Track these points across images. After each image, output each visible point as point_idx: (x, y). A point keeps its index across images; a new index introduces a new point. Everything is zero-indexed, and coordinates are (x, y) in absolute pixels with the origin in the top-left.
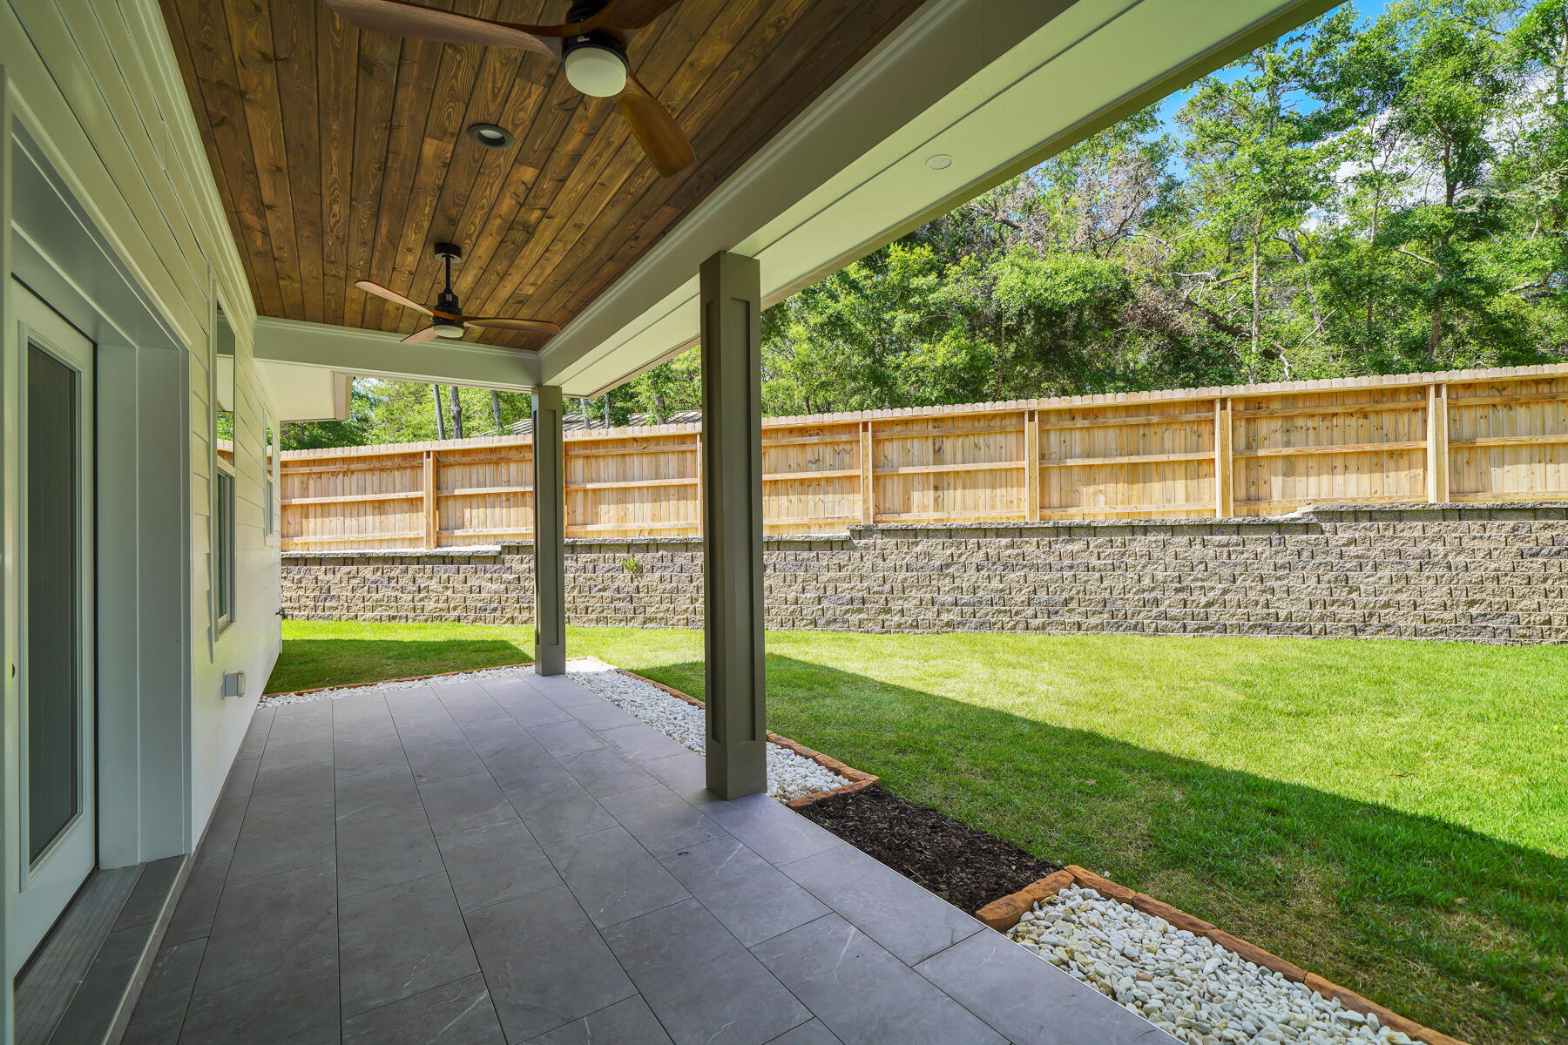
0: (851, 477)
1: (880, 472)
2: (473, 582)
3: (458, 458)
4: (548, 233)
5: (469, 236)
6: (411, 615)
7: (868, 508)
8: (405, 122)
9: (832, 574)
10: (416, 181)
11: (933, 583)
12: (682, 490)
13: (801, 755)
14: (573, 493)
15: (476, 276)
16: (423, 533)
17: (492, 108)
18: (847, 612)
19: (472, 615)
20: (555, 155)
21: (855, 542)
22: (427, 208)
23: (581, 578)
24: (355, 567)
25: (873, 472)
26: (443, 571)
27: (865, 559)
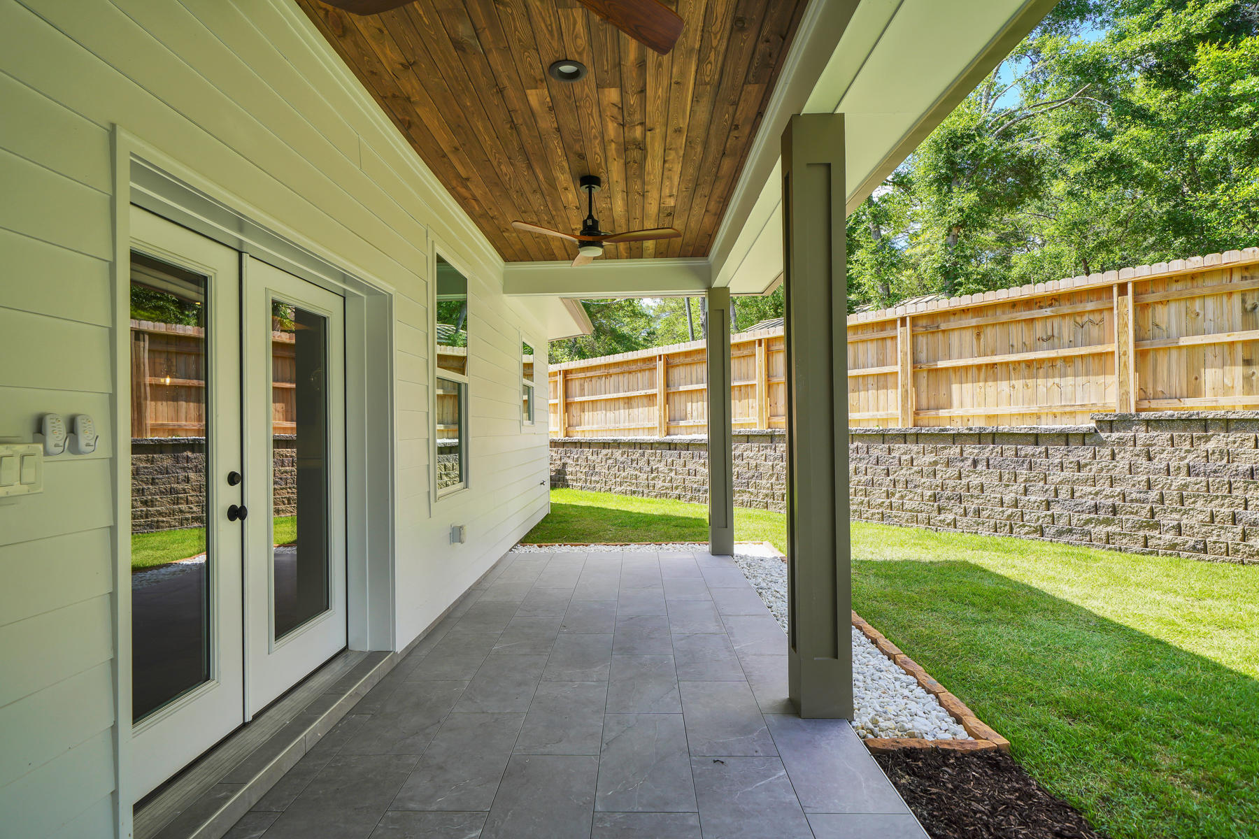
0: (1100, 354)
1: (1147, 345)
2: (690, 466)
3: (682, 360)
4: (656, 144)
5: (599, 165)
6: (646, 491)
7: (1127, 393)
8: (506, 82)
9: (1066, 474)
10: (540, 130)
11: (1235, 493)
12: (882, 379)
13: (924, 687)
14: (775, 386)
15: (623, 199)
16: (657, 425)
17: (555, 44)
18: (1088, 522)
19: (689, 495)
20: (624, 69)
21: (1103, 435)
22: (559, 150)
23: (778, 466)
24: (610, 450)
25: (1136, 346)
26: (670, 455)
27: (1118, 457)
